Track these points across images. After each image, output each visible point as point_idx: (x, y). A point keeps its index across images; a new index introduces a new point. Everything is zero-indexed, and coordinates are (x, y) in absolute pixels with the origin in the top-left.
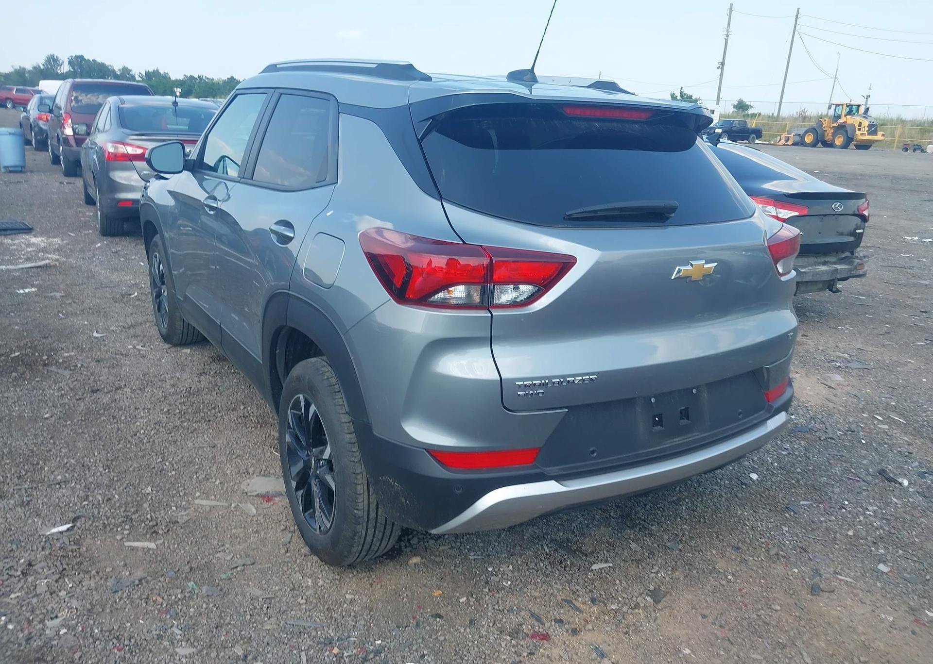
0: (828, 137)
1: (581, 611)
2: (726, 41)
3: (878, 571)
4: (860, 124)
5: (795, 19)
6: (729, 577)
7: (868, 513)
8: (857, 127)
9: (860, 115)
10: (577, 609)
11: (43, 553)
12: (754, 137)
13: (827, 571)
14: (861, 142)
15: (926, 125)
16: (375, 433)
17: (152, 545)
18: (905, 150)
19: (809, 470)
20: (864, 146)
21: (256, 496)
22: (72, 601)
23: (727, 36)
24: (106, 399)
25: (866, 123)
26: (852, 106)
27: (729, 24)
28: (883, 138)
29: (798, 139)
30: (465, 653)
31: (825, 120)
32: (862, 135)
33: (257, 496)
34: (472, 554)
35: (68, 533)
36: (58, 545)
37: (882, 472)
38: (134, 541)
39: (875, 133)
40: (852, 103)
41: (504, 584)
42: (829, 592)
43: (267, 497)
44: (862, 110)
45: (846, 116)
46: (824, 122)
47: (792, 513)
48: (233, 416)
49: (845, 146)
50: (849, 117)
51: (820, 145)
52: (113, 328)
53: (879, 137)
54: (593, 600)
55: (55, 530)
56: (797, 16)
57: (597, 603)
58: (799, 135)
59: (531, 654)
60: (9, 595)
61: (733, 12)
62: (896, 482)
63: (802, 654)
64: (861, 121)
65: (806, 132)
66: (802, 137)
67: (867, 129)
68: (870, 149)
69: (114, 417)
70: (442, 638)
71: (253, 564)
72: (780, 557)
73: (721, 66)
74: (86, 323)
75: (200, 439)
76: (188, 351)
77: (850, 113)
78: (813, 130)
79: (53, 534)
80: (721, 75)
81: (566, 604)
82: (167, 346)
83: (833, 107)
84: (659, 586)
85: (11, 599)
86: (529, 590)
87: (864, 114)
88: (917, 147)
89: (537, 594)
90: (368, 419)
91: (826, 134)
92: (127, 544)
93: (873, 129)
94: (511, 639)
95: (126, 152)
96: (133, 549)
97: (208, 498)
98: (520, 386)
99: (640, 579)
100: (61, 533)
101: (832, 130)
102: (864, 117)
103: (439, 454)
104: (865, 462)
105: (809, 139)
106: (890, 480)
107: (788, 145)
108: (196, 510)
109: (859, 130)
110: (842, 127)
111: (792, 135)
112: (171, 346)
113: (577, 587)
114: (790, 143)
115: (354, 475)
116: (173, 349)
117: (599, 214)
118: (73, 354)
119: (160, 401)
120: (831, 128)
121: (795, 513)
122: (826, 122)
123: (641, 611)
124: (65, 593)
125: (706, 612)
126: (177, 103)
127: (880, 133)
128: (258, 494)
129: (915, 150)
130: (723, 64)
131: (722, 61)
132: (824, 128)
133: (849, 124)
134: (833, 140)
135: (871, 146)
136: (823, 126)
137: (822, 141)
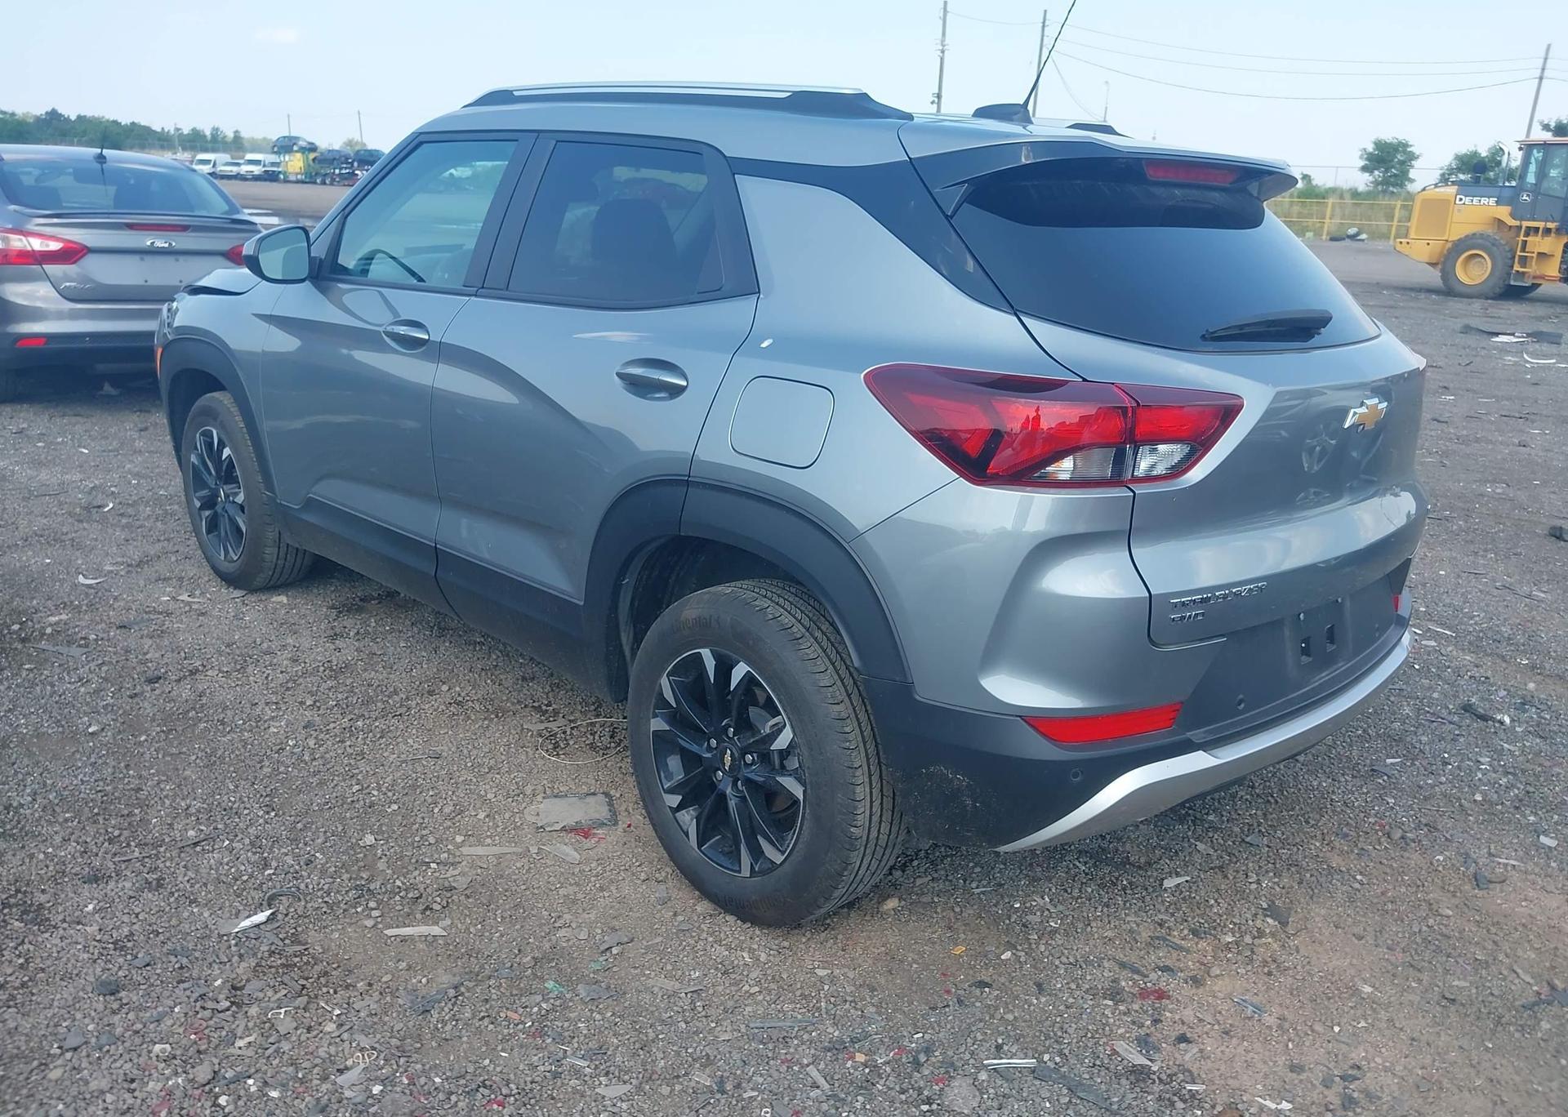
1: (1188, 951)
2: (942, 59)
3: (1544, 846)
5: (1040, 29)
6: (1359, 877)
7: (1483, 767)
10: (1180, 948)
11: (243, 965)
13: (1480, 854)
16: (917, 697)
17: (436, 930)
19: (1371, 714)
21: (561, 830)
22: (356, 1036)
23: (943, 52)
24: (185, 692)
27: (944, 34)
30: (1059, 1034)
33: (564, 829)
34: (974, 885)
35: (269, 927)
36: (264, 948)
37: (1467, 708)
38: (397, 927)
41: (1052, 924)
42: (1500, 882)
43: (582, 831)
47: (1385, 778)
48: (437, 702)
52: (108, 568)
54: (1195, 932)
55: (246, 923)
56: (1044, 23)
57: (1203, 935)
59: (1156, 1021)
60: (233, 1044)
62: (1494, 720)
63: (1516, 972)
69: (223, 723)
70: (1010, 1017)
71: (632, 941)
72: (1408, 841)
73: (936, 100)
74: (48, 561)
75: (403, 747)
76: (283, 599)
79: (244, 931)
81: (1162, 942)
82: (238, 593)
84: (1273, 902)
85: (240, 1048)
86: (1095, 930)
89: (1109, 934)
90: (905, 675)
92: (389, 932)
94: (1116, 1004)
95: (29, 248)
96: (404, 940)
97: (480, 843)
98: (1175, 605)
99: (1242, 894)
100: (257, 926)
103: (1043, 722)
104: (1435, 695)
106: (1484, 718)
108: (472, 866)
112: (245, 592)
113: (1161, 917)
115: (851, 770)
116: (253, 598)
117: (1247, 330)
118: (64, 617)
119: (288, 689)
121: (1388, 777)
123: (1270, 940)
124: (335, 1026)
125: (1358, 930)
126: (105, 158)
128: (565, 827)
130: (939, 96)
131: (937, 91)
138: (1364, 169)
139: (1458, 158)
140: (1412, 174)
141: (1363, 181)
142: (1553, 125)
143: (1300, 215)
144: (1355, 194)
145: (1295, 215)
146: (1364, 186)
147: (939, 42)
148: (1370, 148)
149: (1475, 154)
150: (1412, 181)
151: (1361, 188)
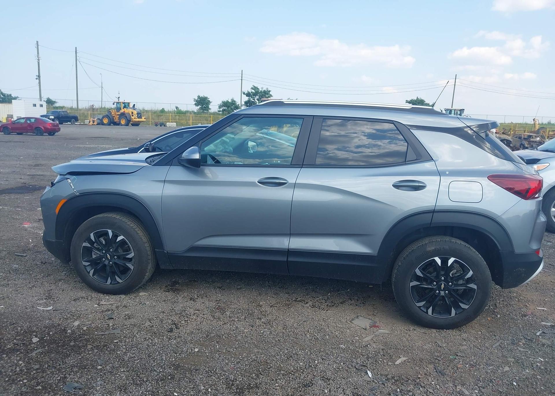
0: (116, 120)
2: (39, 63)
4: (132, 113)
8: (131, 114)
9: (131, 108)
12: (74, 121)
14: (135, 122)
15: (158, 112)
18: (156, 126)
20: (136, 124)
23: (39, 60)
25: (135, 112)
26: (125, 103)
27: (38, 53)
28: (145, 120)
29: (99, 121)
31: (112, 111)
32: (135, 119)
39: (140, 117)
40: (125, 101)
44: (131, 106)
45: (123, 108)
46: (112, 112)
49: (127, 125)
50: (125, 109)
51: (112, 124)
53: (143, 119)
56: (76, 52)
58: (99, 119)
61: (39, 46)
64: (132, 111)
65: (103, 117)
66: (101, 120)
67: (136, 115)
68: (140, 125)
73: (38, 78)
77: (125, 107)
78: (107, 116)
80: (40, 83)
83: (115, 104)
87: (133, 107)
88: (162, 124)
91: (115, 119)
93: (139, 115)
101: (118, 116)
102: (134, 109)
105: (106, 121)
107: (95, 125)
109: (133, 116)
110: (123, 114)
111: (96, 119)
114: (95, 123)
120: (117, 115)
122: (113, 111)
127: (143, 118)
129: (161, 126)
130: (39, 76)
132: (113, 115)
133: (126, 113)
134: (120, 122)
135: (139, 124)
136: (112, 114)
137: (113, 123)
138: (195, 104)
139: (223, 102)
140: (210, 107)
141: (196, 109)
142: (246, 92)
143: (179, 119)
144: (195, 113)
145: (177, 120)
146: (196, 110)
147: (36, 56)
148: (196, 98)
149: (228, 101)
150: (210, 109)
151: (196, 111)
